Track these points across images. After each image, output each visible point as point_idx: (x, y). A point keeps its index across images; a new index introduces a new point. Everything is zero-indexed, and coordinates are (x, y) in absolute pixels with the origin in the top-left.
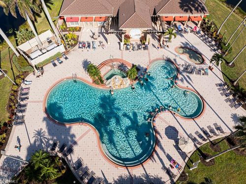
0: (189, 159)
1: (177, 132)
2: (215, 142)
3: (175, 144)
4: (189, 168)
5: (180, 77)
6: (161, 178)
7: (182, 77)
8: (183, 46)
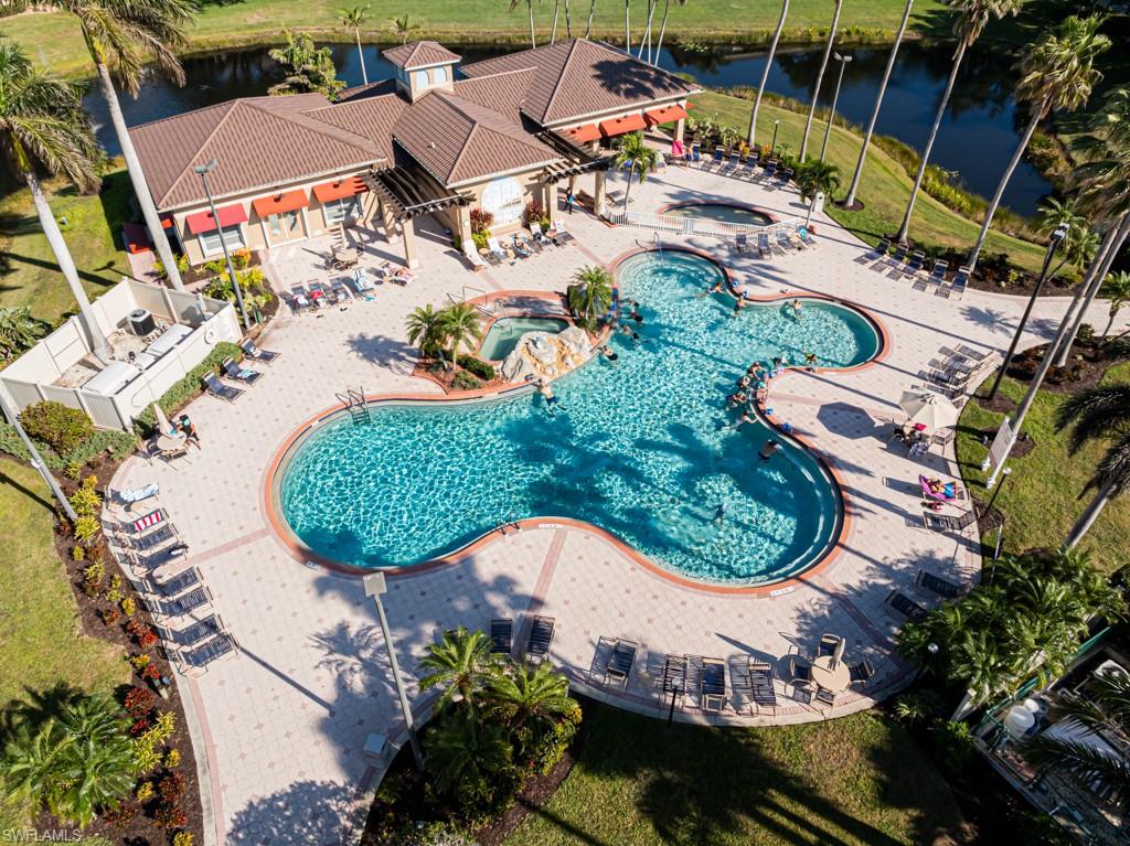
0: (958, 463)
1: (861, 411)
2: (985, 391)
3: (884, 446)
4: (984, 485)
5: (737, 274)
6: (932, 553)
7: (745, 272)
8: (676, 202)
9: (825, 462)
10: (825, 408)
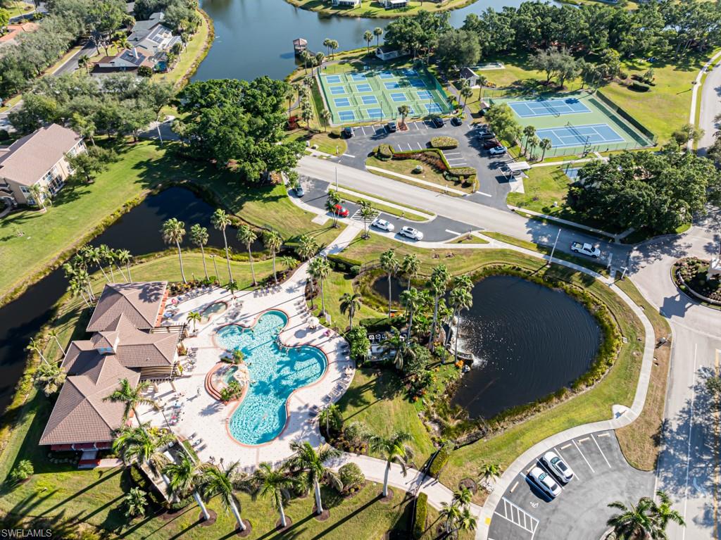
1: (300, 330)
2: (310, 307)
3: (311, 333)
4: (329, 325)
6: (337, 343)
7: (241, 321)
9: (308, 344)
10: (295, 335)
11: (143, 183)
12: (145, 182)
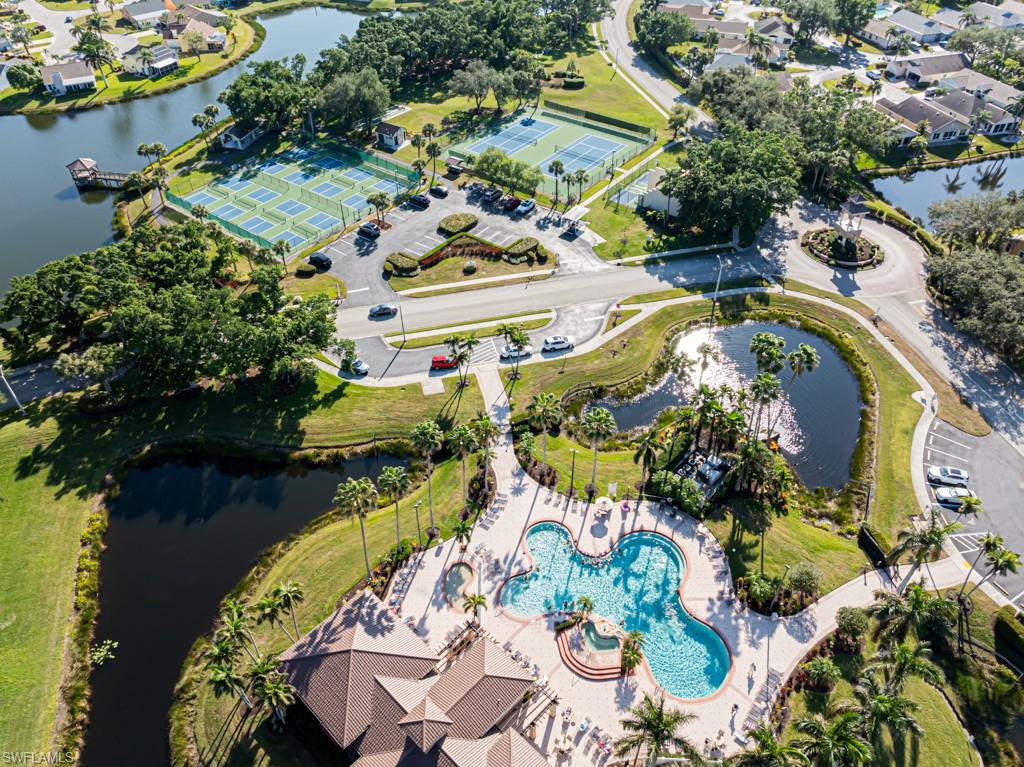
1: (593, 527)
3: (607, 521)
5: (514, 570)
6: (647, 511)
7: (512, 567)
9: (622, 536)
10: (595, 536)
11: (74, 492)
12: (75, 486)
